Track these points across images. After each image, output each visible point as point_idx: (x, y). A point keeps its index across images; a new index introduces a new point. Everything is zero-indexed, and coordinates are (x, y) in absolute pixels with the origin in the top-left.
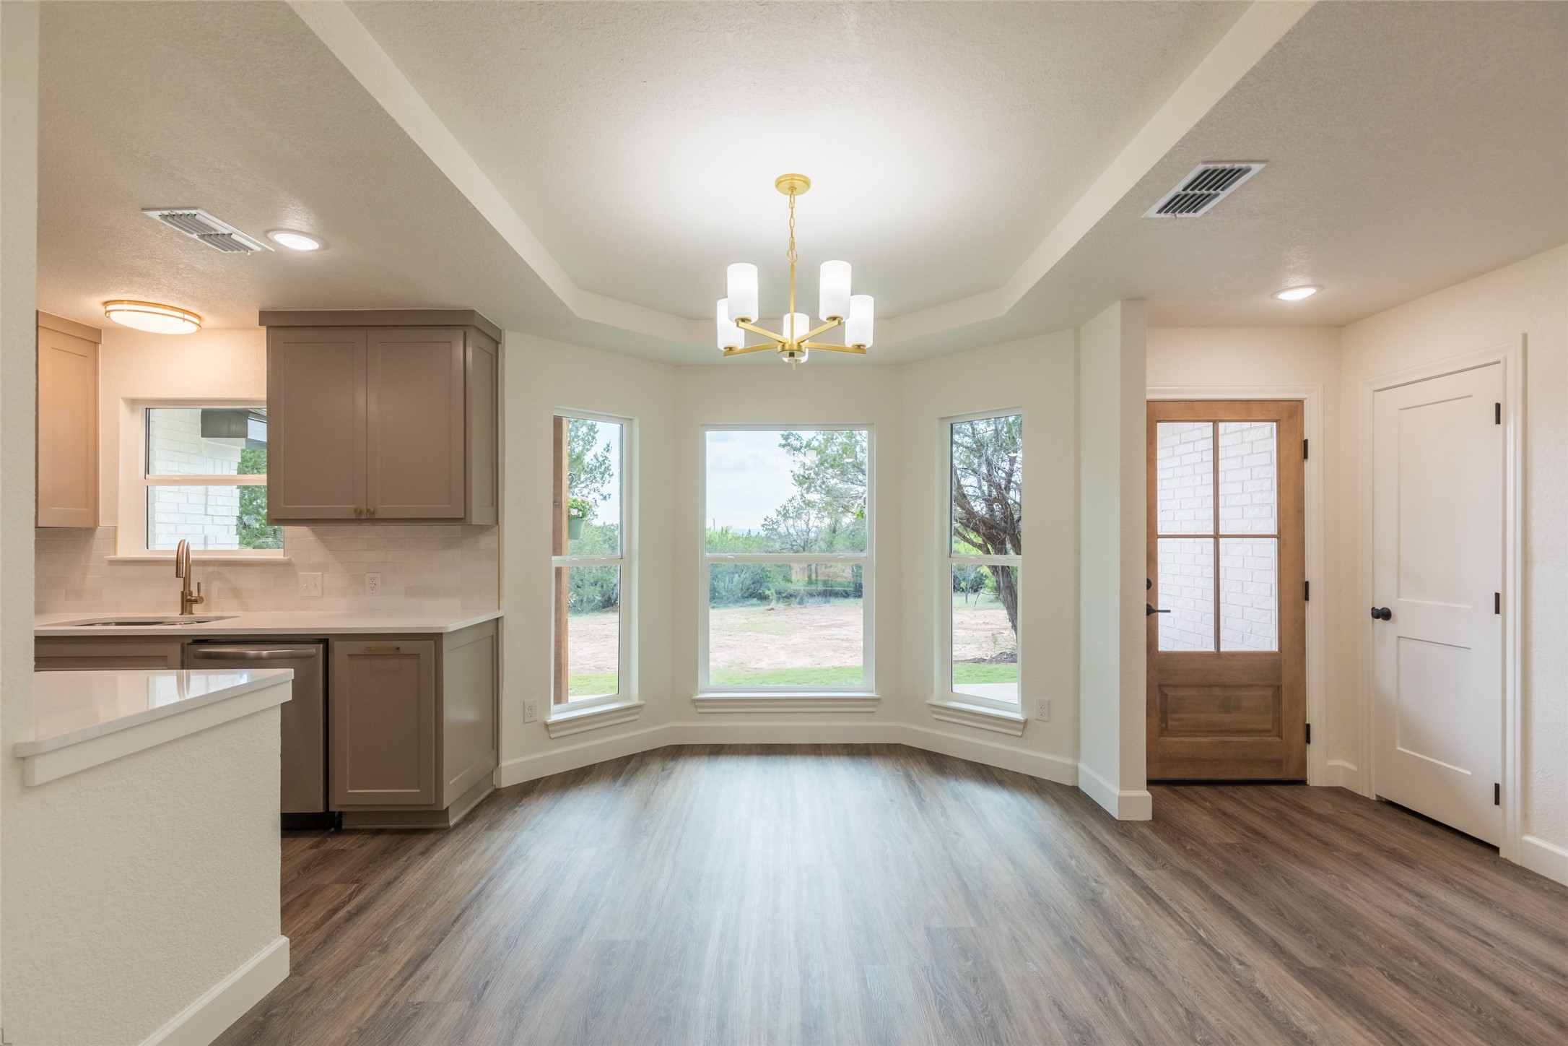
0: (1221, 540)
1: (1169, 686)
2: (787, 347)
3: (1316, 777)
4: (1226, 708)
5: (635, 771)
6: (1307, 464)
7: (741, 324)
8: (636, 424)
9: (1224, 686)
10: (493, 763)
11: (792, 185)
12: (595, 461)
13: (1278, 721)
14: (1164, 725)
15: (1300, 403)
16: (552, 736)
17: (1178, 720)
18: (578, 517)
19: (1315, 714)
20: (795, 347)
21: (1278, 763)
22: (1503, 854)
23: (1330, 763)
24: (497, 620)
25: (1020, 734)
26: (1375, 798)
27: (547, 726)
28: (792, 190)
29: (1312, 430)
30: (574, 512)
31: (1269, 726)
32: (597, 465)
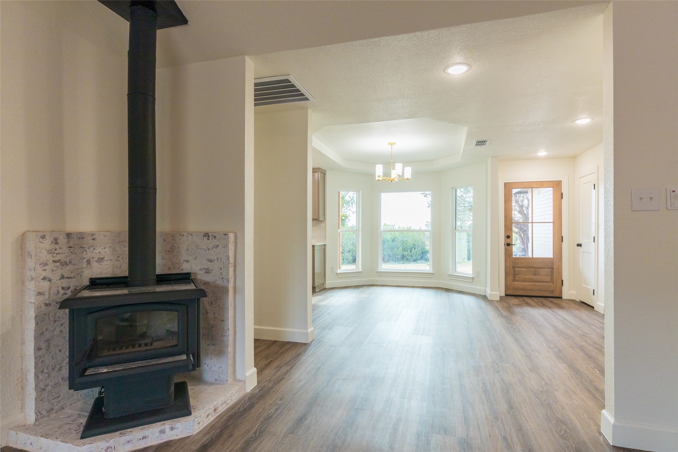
0: (533, 224)
1: (516, 267)
2: (390, 180)
3: (565, 296)
4: (535, 274)
5: (361, 287)
6: (563, 200)
7: (379, 177)
8: (361, 192)
9: (534, 268)
10: (324, 282)
11: (392, 144)
12: (349, 198)
13: (552, 279)
14: (514, 279)
15: (561, 181)
16: (338, 277)
17: (520, 277)
18: (344, 219)
19: (565, 277)
20: (392, 180)
21: (553, 291)
22: (595, 309)
23: (570, 292)
24: (325, 245)
25: (471, 281)
26: (579, 301)
27: (337, 274)
28: (392, 145)
29: (564, 190)
30: (343, 218)
31: (550, 280)
32: (350, 200)
